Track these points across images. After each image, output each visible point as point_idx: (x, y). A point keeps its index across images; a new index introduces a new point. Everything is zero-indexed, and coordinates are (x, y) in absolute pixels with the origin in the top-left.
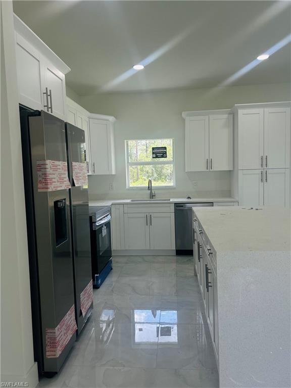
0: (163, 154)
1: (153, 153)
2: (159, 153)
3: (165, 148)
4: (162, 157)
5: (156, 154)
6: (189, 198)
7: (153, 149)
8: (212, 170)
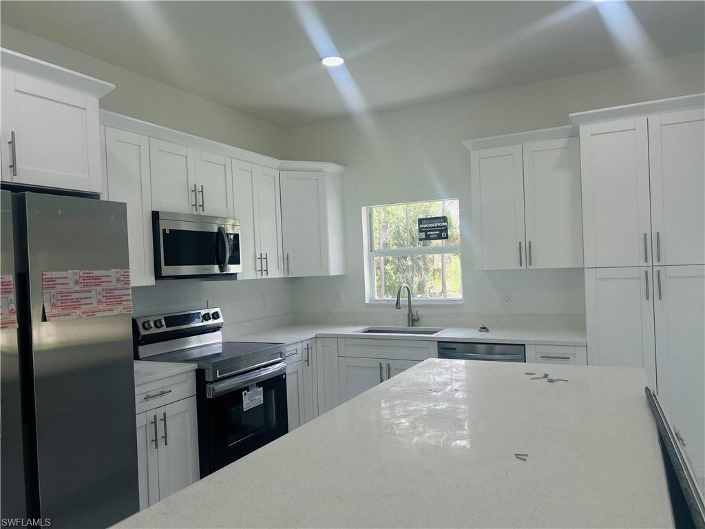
0: (441, 231)
1: (420, 230)
2: (434, 229)
3: (444, 219)
4: (439, 237)
5: (426, 232)
6: (484, 329)
7: (421, 221)
8: (531, 267)
